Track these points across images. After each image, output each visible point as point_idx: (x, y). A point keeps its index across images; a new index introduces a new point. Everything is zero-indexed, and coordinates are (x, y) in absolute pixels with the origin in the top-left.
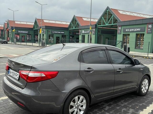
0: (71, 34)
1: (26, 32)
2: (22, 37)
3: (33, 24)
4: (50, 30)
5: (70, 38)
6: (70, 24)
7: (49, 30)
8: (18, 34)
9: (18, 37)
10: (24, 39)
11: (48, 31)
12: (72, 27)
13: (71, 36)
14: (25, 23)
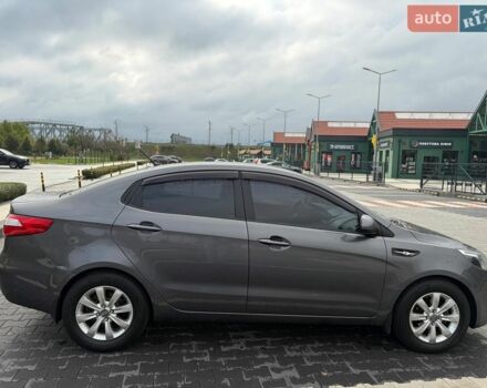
0: (477, 149)
1: (349, 147)
2: (339, 158)
3: (368, 126)
4: (407, 140)
5: (470, 159)
6: (474, 118)
7: (404, 139)
8: (330, 152)
9: (329, 159)
10: (344, 163)
11: (400, 142)
12: (480, 125)
13: (475, 153)
14: (352, 125)
